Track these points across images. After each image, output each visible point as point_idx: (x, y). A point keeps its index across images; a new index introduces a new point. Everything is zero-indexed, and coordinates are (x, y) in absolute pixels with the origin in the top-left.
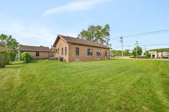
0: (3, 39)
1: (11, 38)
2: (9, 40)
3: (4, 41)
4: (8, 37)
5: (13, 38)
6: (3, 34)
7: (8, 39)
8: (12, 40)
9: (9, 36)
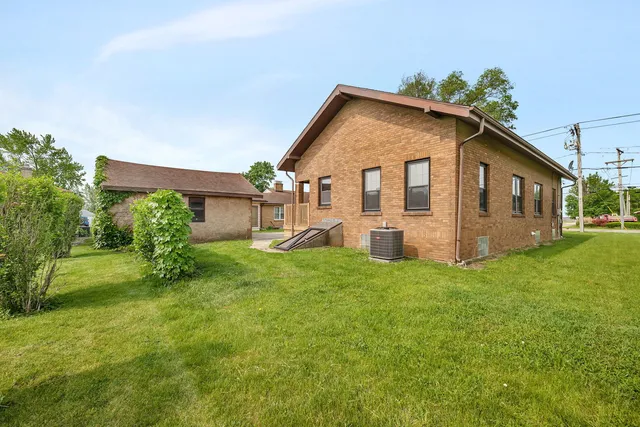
0: (20, 152)
1: (52, 145)
2: (44, 156)
3: (22, 160)
4: (38, 142)
5: (57, 146)
6: (18, 132)
7: (38, 152)
8: (55, 154)
9: (40, 139)
